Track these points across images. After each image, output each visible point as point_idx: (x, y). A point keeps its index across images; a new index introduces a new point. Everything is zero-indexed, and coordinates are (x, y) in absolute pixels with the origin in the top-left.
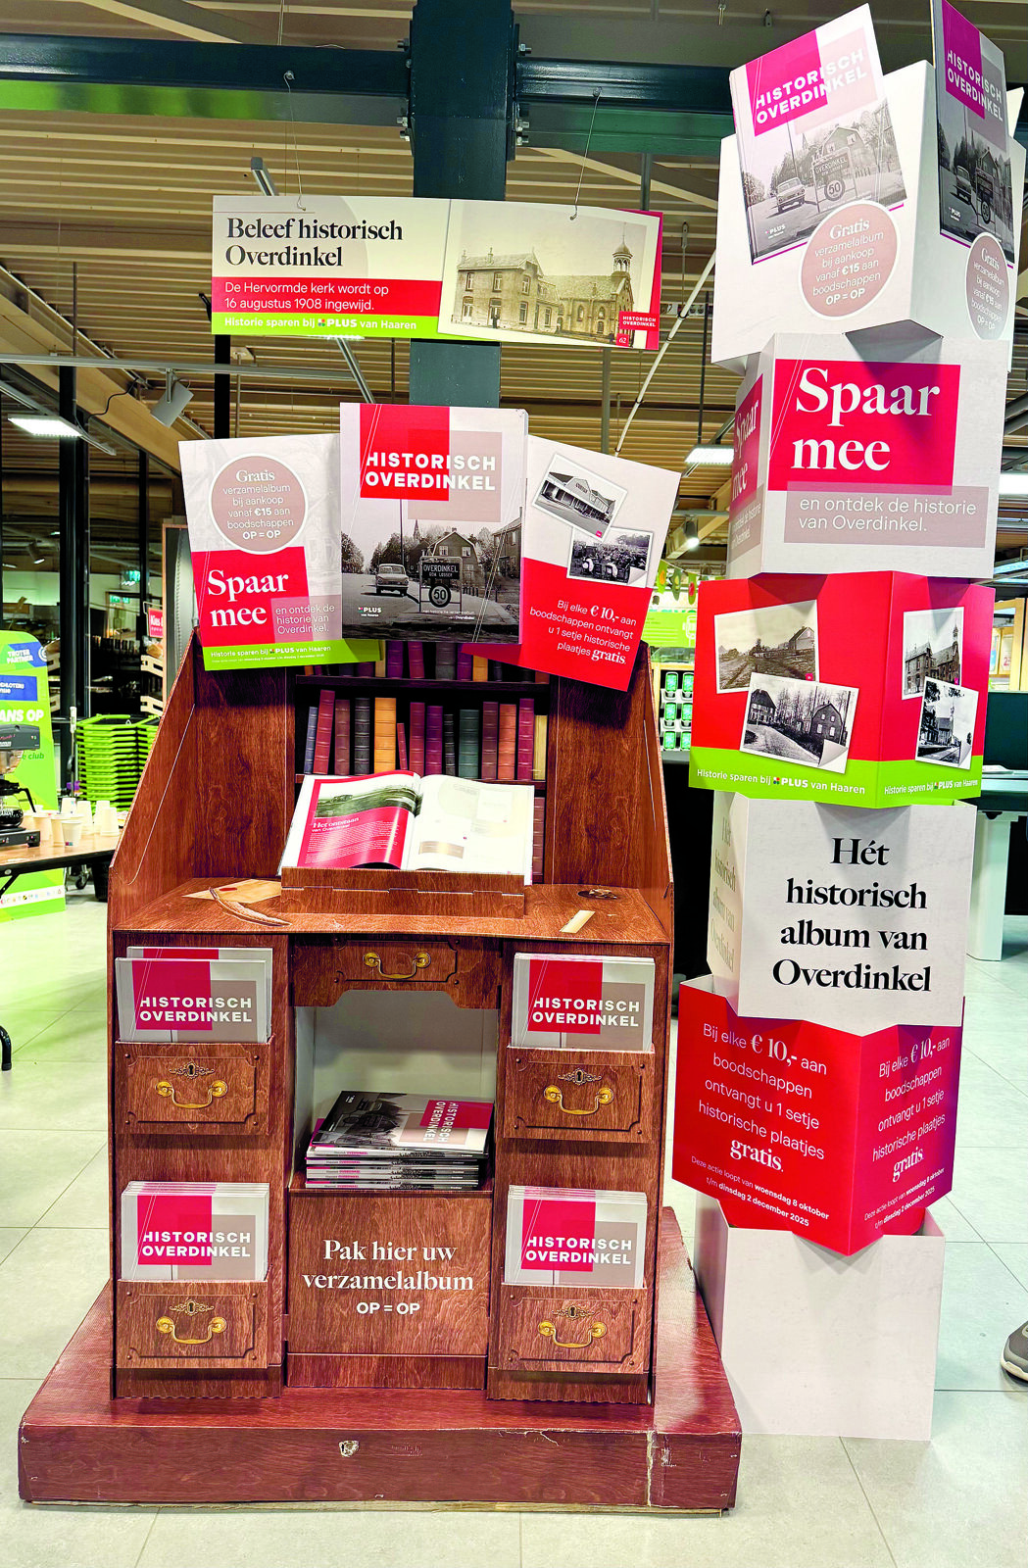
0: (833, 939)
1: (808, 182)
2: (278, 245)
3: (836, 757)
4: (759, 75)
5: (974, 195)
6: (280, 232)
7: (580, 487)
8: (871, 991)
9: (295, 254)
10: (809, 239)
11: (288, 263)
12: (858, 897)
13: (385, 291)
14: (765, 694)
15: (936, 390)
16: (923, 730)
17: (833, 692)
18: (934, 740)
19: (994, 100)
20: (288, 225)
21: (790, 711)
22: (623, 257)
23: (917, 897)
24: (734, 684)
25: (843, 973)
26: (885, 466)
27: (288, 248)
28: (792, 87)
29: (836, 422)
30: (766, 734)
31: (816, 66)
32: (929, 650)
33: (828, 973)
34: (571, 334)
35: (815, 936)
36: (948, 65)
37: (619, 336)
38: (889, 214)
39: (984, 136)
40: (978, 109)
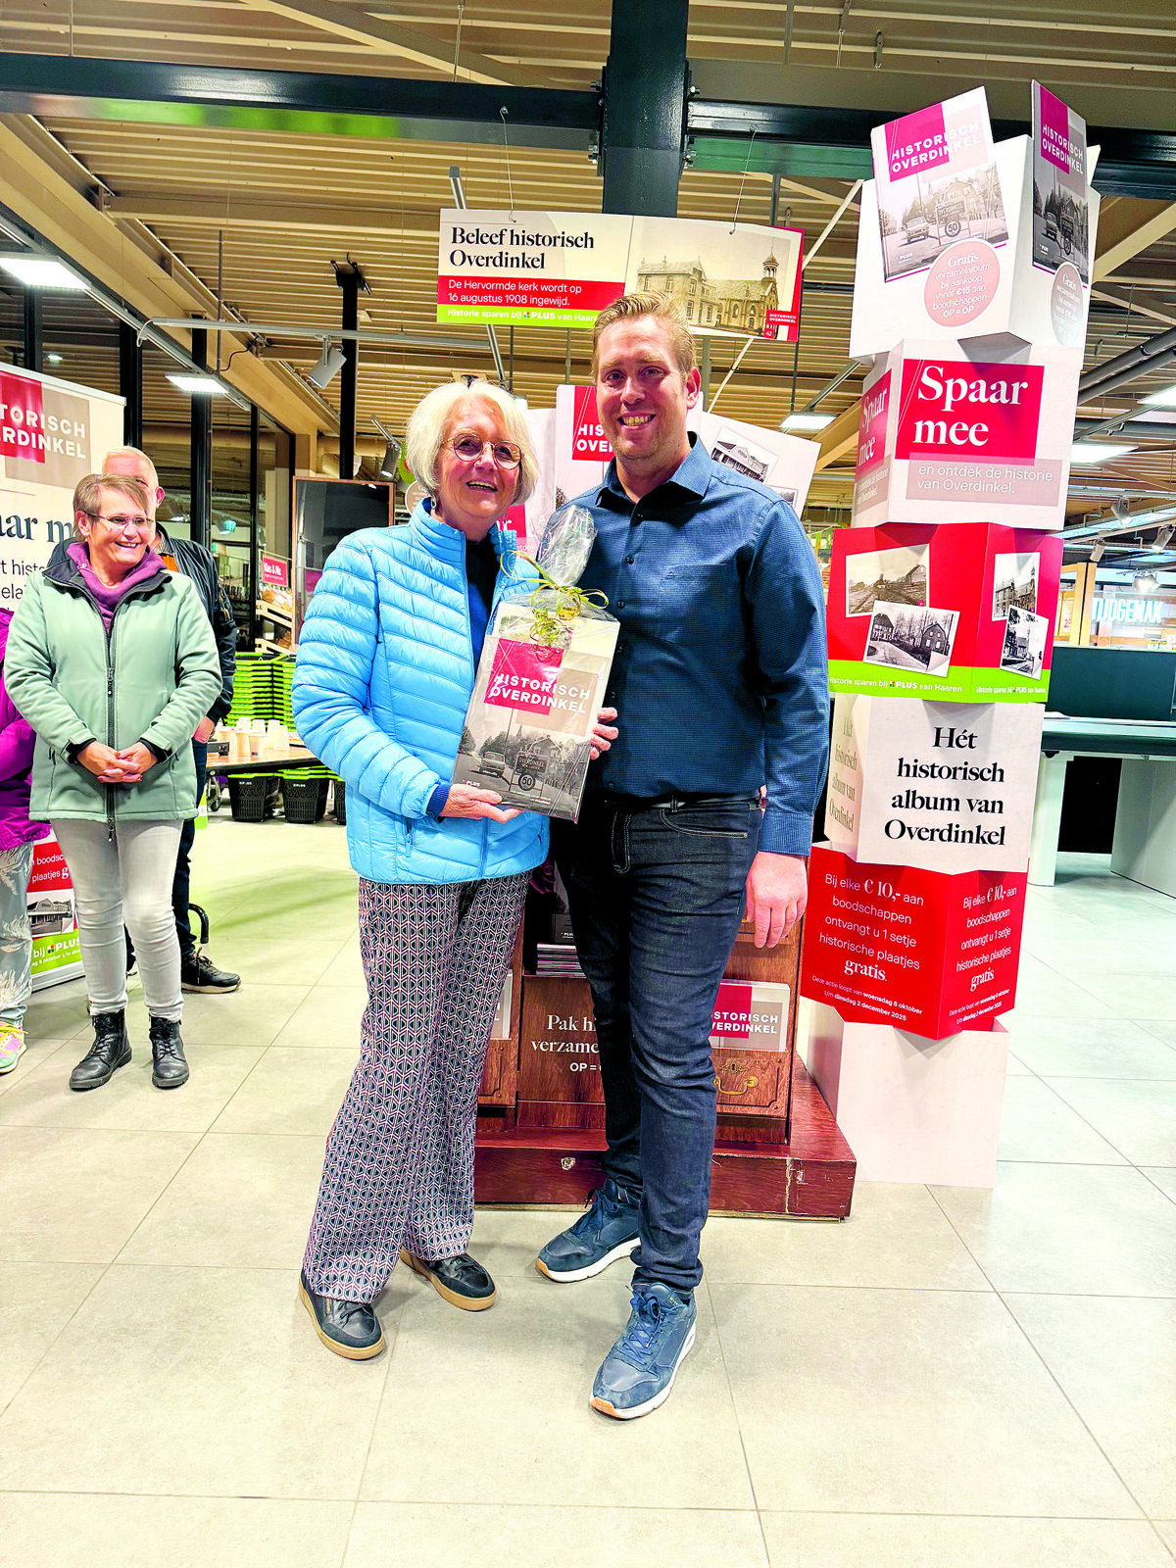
0: (932, 805)
1: (932, 221)
2: (492, 251)
3: (940, 664)
4: (895, 134)
5: (1059, 233)
6: (495, 240)
7: (742, 454)
8: (959, 844)
9: (506, 258)
10: (931, 266)
11: (501, 265)
12: (952, 773)
13: (579, 290)
14: (885, 617)
15: (1025, 385)
16: (1006, 646)
17: (940, 615)
18: (1014, 654)
19: (1077, 159)
20: (501, 235)
21: (905, 630)
22: (771, 265)
23: (997, 773)
24: (860, 610)
25: (938, 830)
26: (985, 442)
27: (501, 253)
28: (921, 146)
29: (948, 408)
30: (885, 648)
31: (942, 131)
32: (1013, 584)
33: (927, 831)
34: (727, 327)
35: (918, 802)
36: (1043, 136)
37: (766, 330)
38: (994, 249)
39: (1069, 187)
40: (1065, 167)
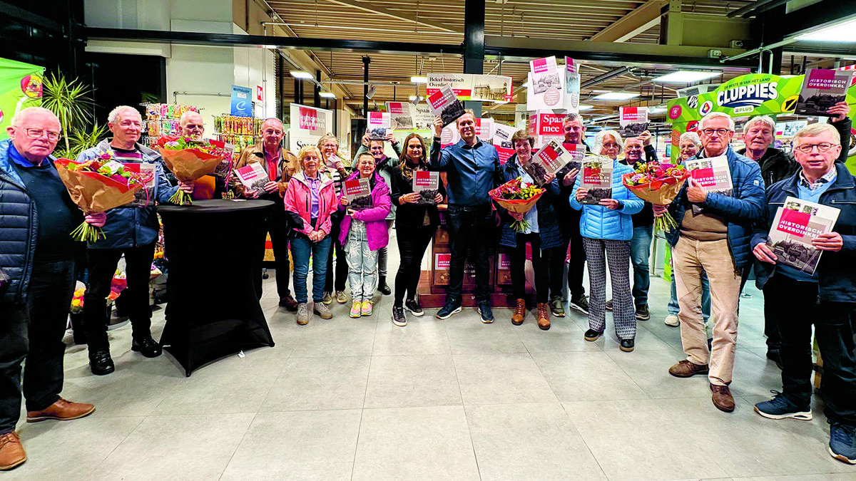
1: (545, 83)
2: (440, 83)
10: (545, 92)
13: (461, 91)
22: (505, 84)
27: (442, 83)
28: (541, 67)
29: (550, 124)
31: (545, 64)
34: (496, 99)
36: (568, 65)
38: (559, 90)
40: (573, 71)
